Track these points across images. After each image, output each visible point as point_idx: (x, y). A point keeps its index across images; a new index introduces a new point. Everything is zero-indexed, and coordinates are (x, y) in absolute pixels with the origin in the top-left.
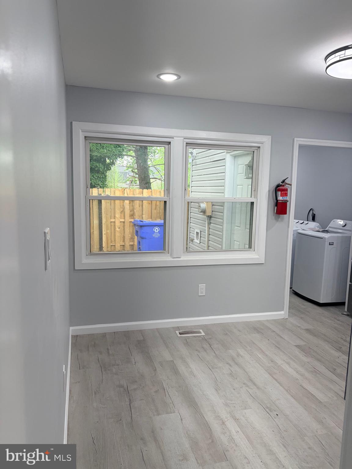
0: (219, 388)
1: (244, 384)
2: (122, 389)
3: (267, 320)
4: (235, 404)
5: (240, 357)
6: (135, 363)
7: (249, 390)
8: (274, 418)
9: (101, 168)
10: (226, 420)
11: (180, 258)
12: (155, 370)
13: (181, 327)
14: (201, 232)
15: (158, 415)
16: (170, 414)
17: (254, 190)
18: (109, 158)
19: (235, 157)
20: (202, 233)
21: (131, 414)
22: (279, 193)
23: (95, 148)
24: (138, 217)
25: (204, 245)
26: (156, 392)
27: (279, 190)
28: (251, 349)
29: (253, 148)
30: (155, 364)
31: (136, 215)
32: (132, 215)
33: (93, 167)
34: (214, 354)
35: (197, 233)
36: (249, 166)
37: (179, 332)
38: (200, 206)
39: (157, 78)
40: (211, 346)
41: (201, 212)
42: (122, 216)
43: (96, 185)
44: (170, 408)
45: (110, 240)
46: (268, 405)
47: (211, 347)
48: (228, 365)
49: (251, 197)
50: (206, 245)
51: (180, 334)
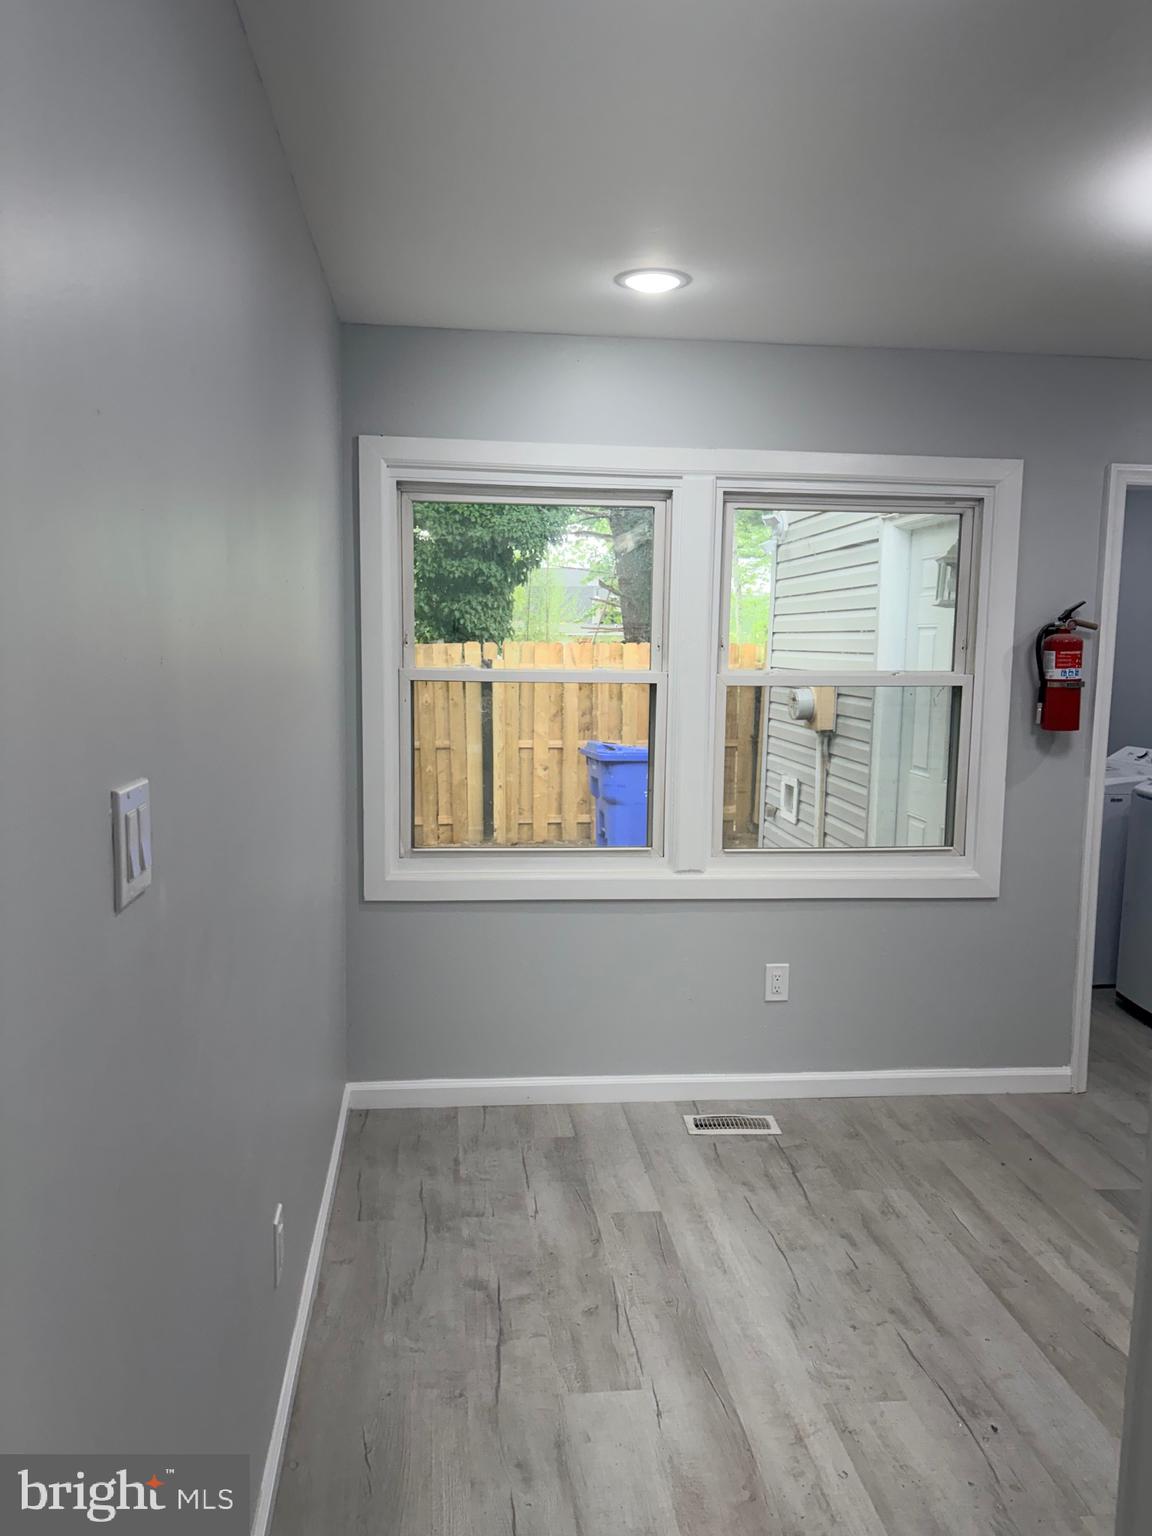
0: (802, 1320)
1: (892, 1311)
2: (480, 1295)
3: (1008, 1094)
4: (850, 1378)
5: (893, 1217)
6: (536, 1212)
7: (907, 1334)
8: (980, 1440)
9: (495, 576)
10: (811, 1430)
11: (699, 871)
12: (598, 1241)
13: (703, 1102)
14: (800, 784)
15: (585, 1392)
16: (623, 1392)
17: (965, 643)
18: (518, 543)
19: (913, 533)
20: (804, 787)
21: (495, 1381)
22: (1052, 656)
23: (477, 514)
24: (606, 733)
25: (807, 828)
26: (589, 1312)
27: (1050, 646)
28: (934, 1191)
29: (958, 504)
30: (599, 1219)
31: (599, 726)
32: (588, 728)
33: (470, 574)
34: (803, 1201)
35: (789, 788)
36: (948, 564)
37: (695, 1119)
38: (794, 699)
39: (616, 286)
40: (797, 1174)
41: (799, 718)
42: (557, 727)
43: (477, 633)
44: (627, 1372)
45: (517, 806)
46: (968, 1393)
47: (796, 1176)
48: (844, 1240)
49: (953, 670)
50: (815, 832)
51: (697, 1126)
